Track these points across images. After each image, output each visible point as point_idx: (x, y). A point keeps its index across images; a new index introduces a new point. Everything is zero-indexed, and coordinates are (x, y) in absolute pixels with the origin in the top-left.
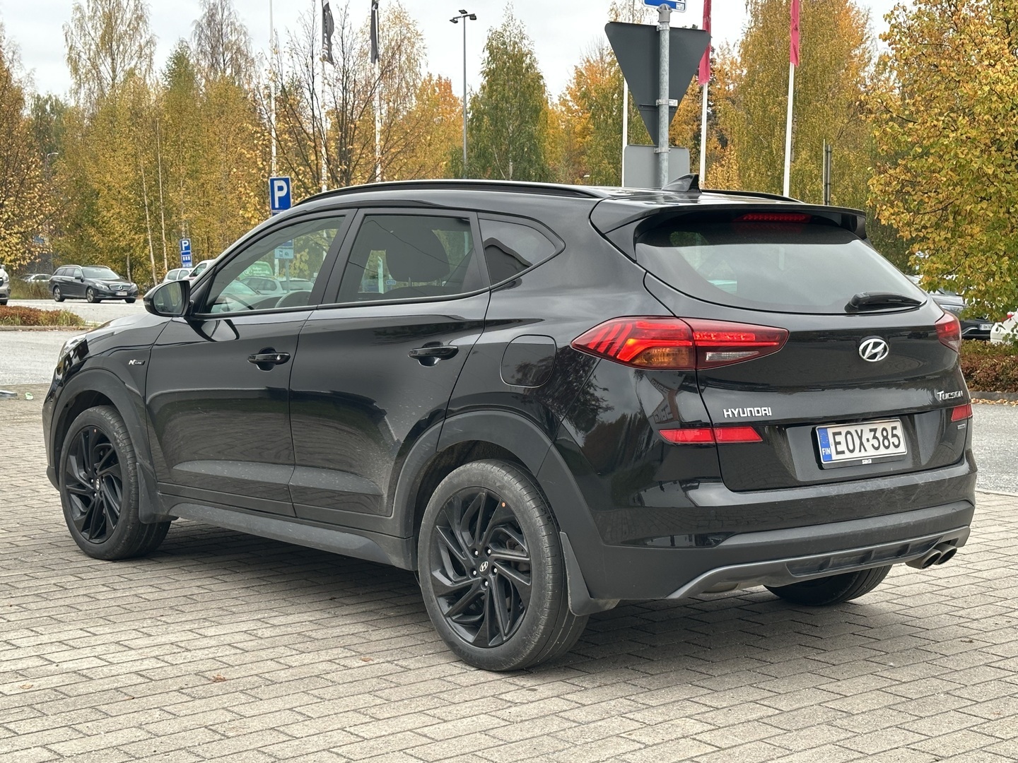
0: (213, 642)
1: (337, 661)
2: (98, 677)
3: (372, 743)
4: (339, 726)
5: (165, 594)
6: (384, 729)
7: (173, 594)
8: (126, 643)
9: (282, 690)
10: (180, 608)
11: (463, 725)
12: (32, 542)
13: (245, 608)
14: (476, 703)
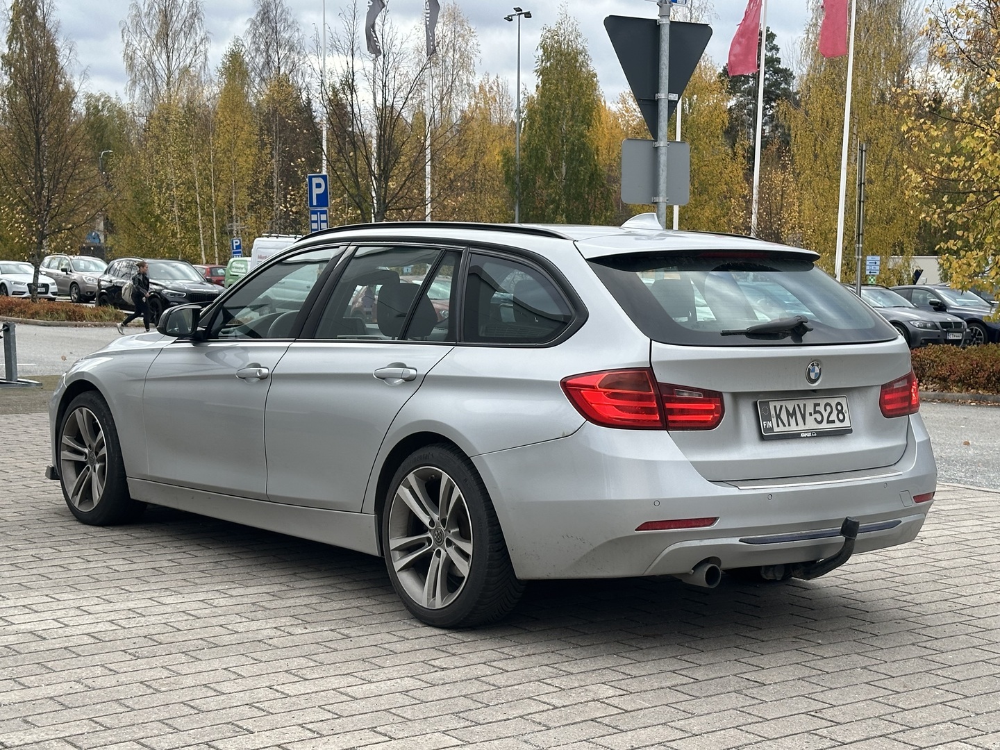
0: (169, 609)
1: (282, 629)
2: (52, 637)
3: (294, 699)
4: (268, 684)
5: (135, 566)
6: (309, 687)
7: (142, 566)
8: (86, 608)
9: (222, 651)
10: (147, 579)
11: (384, 687)
12: (22, 518)
13: (209, 580)
14: (405, 667)
